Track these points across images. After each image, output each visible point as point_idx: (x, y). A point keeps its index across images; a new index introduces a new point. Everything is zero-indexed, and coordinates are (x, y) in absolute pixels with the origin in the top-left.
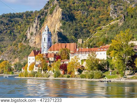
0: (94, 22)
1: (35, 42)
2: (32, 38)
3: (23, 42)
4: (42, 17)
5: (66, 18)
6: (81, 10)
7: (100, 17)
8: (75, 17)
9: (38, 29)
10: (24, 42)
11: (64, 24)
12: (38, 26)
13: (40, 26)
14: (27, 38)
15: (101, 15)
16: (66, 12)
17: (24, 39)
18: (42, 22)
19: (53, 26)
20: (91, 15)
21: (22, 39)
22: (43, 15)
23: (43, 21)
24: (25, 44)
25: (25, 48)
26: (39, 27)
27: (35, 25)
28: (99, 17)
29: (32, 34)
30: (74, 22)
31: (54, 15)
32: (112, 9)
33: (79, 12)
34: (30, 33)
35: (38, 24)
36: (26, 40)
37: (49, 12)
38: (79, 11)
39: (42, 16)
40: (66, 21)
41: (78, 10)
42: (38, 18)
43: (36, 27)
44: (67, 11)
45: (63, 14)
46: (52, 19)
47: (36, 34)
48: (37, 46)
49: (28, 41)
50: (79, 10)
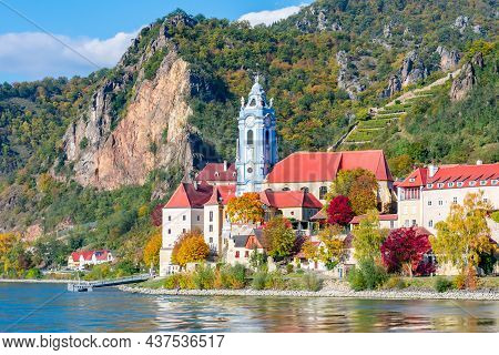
0: (290, 106)
1: (97, 171)
2: (86, 157)
3: (53, 171)
4: (116, 89)
5: (205, 91)
6: (245, 68)
7: (309, 89)
8: (231, 90)
9: (107, 129)
10: (58, 170)
11: (200, 109)
12: (107, 119)
13: (113, 119)
14: (65, 158)
15: (310, 85)
16: (203, 71)
17: (57, 162)
18: (118, 104)
19: (159, 116)
20: (277, 83)
21: (50, 163)
22: (120, 83)
23: (124, 101)
24: (62, 179)
25: (60, 190)
26: (108, 121)
27: (94, 116)
28: (304, 89)
29: (84, 145)
30: (229, 103)
31: (160, 82)
32: (344, 66)
33: (238, 74)
34: (79, 140)
35: (106, 111)
36: (62, 164)
37: (142, 74)
38: (239, 71)
39: (117, 87)
40: (204, 100)
41: (236, 69)
42: (105, 91)
43: (100, 122)
44: (204, 67)
45: (193, 79)
46: (156, 95)
47: (98, 144)
48: (104, 183)
49: (72, 167)
50: (239, 68)
